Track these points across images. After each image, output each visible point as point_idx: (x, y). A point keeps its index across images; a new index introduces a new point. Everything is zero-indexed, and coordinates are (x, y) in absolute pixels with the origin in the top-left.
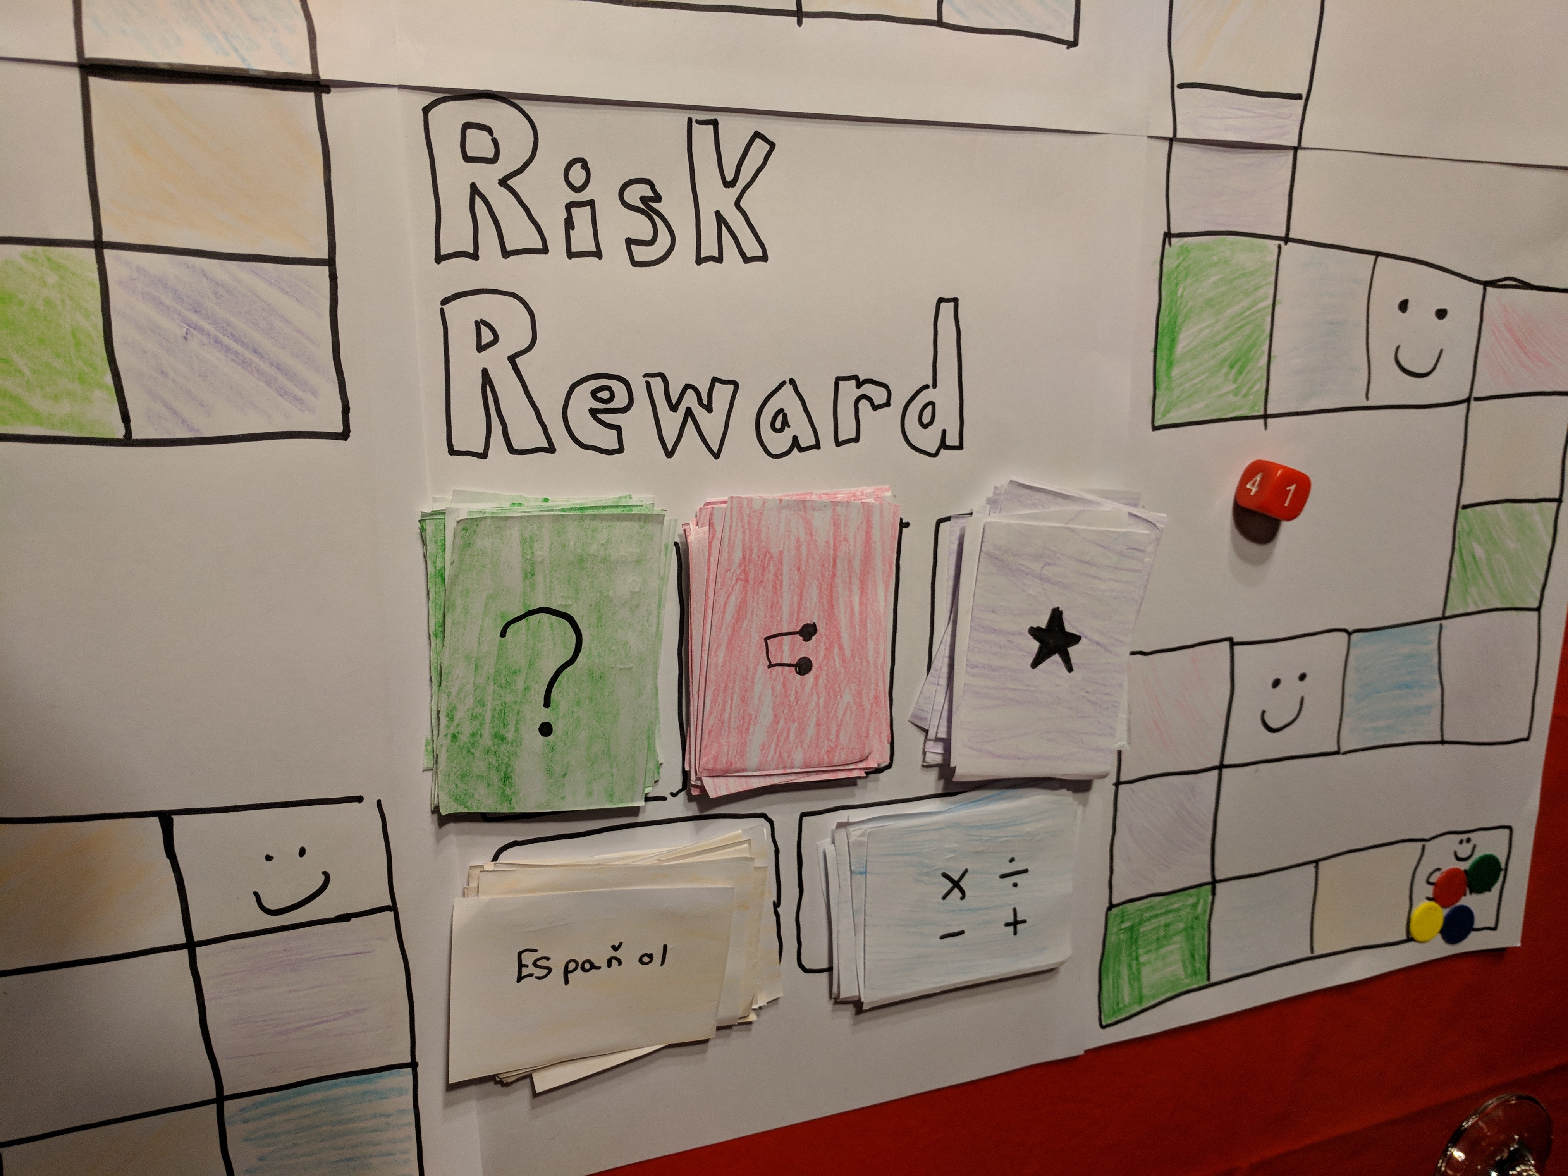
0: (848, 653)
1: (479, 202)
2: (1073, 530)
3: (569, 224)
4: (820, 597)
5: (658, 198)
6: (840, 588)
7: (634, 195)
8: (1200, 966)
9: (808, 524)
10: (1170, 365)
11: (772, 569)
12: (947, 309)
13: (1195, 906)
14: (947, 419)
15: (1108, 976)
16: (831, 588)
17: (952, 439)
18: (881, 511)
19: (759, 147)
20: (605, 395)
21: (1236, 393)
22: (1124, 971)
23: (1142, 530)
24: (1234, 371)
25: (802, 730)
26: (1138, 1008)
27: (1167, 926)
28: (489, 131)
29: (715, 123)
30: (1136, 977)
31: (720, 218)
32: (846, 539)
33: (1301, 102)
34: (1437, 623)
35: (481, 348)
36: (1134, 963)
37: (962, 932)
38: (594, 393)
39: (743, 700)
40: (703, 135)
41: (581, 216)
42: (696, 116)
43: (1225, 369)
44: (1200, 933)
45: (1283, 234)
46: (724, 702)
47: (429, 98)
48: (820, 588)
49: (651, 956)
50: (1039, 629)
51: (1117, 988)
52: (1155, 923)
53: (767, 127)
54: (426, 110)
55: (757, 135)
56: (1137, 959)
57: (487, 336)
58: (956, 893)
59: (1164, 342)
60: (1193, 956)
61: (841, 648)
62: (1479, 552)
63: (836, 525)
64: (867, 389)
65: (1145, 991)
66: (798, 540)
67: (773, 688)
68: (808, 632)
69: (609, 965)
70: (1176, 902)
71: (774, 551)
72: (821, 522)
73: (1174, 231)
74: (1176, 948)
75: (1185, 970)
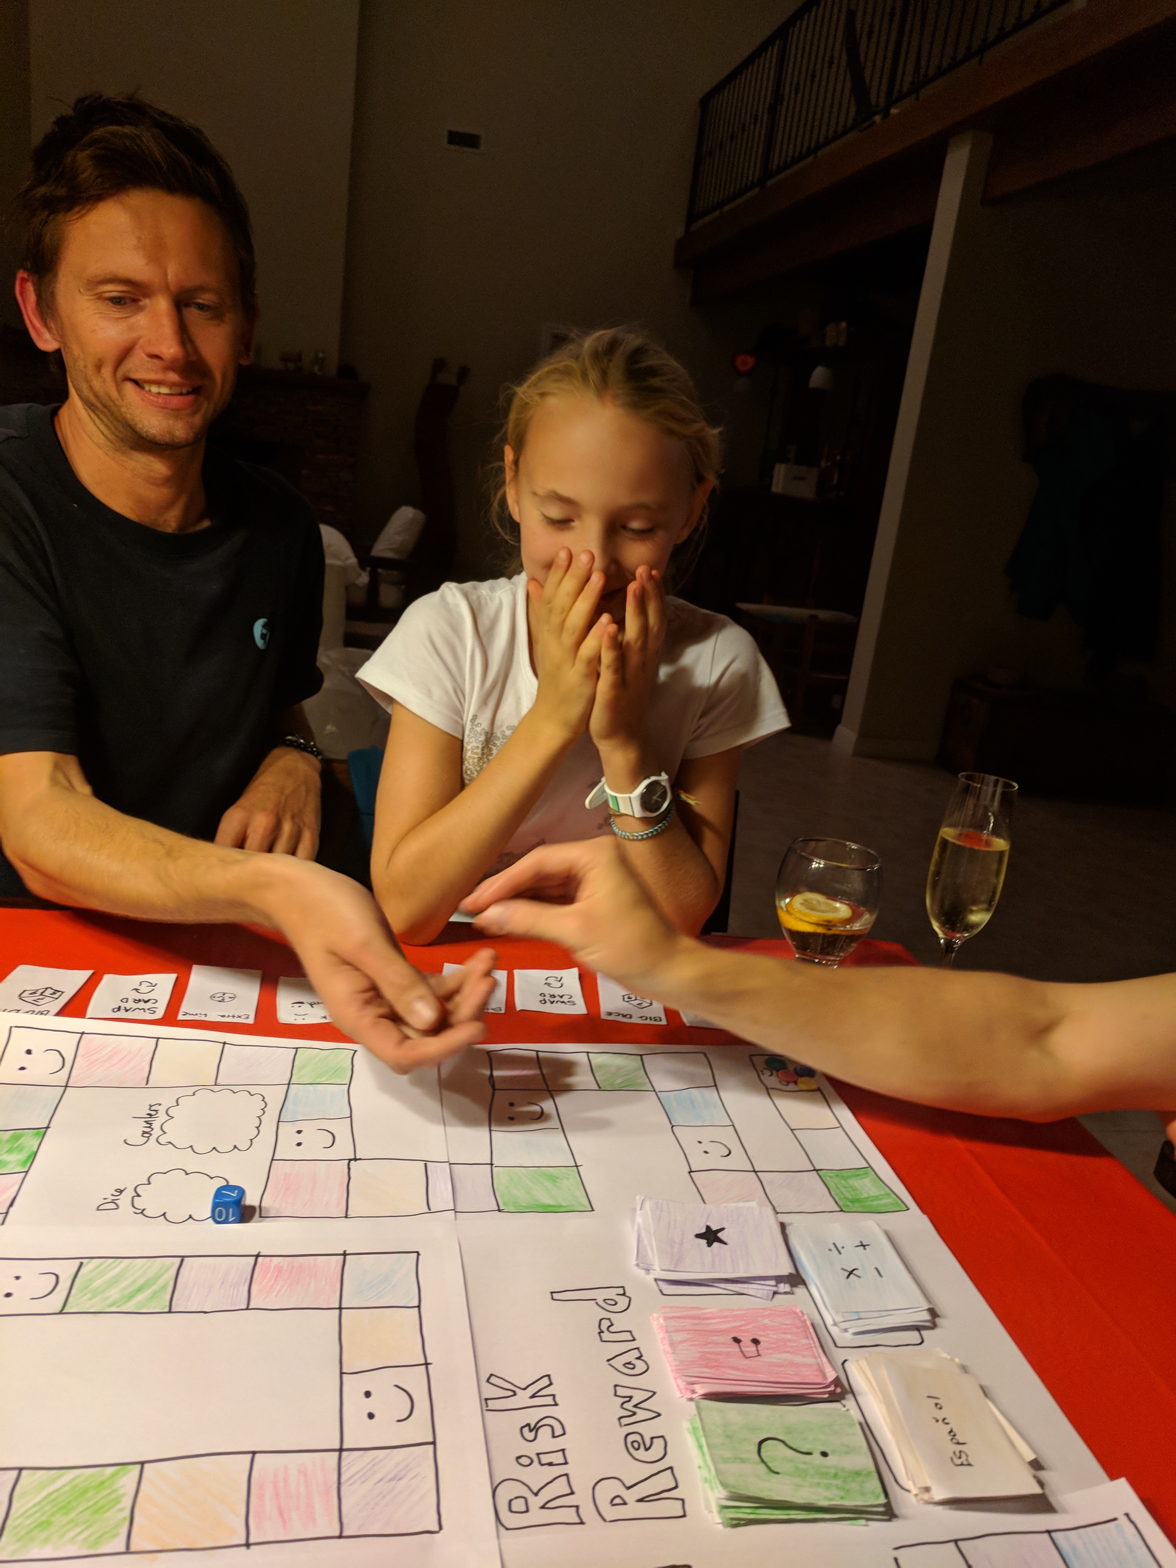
0: (743, 1323)
1: (547, 1506)
2: (654, 1233)
3: (550, 1464)
4: (717, 1336)
5: (528, 1425)
6: (710, 1328)
7: (531, 1436)
8: (862, 1171)
9: (680, 1342)
10: (561, 1206)
11: (707, 1356)
12: (556, 1296)
13: (831, 1177)
14: (611, 1294)
15: (880, 1210)
16: (709, 1331)
17: (621, 1291)
18: (665, 1313)
19: (493, 1380)
20: (636, 1445)
21: (568, 1179)
22: (875, 1203)
23: (647, 1205)
24: (557, 1180)
25: (790, 1340)
26: (893, 1195)
27: (845, 1187)
28: (511, 1501)
29: (486, 1399)
30: (877, 1198)
31: (533, 1396)
32: (684, 1326)
33: (428, 1163)
34: (658, 1093)
35: (625, 1503)
36: (870, 1199)
37: (876, 1269)
38: (638, 1449)
39: (782, 1366)
40: (492, 1404)
41: (545, 1459)
42: (485, 1408)
43: (557, 1184)
44: (844, 1173)
45: (490, 1166)
46: (785, 1374)
47: (501, 1529)
48: (713, 1336)
49: (936, 1404)
50: (708, 1243)
51: (885, 1205)
52: (845, 1192)
53: (484, 1379)
54: (507, 1529)
55: (488, 1381)
56: (867, 1198)
57: (617, 1501)
58: (854, 1272)
59: (551, 1209)
60: (858, 1175)
61: (742, 1326)
62: (619, 1080)
63: (677, 1331)
64: (604, 1327)
65: (883, 1192)
66: (690, 1345)
67: (771, 1354)
68: (737, 1340)
69: (947, 1424)
70: (831, 1185)
71: (698, 1355)
72: (678, 1337)
73: (497, 1209)
74: (856, 1183)
75: (866, 1177)
